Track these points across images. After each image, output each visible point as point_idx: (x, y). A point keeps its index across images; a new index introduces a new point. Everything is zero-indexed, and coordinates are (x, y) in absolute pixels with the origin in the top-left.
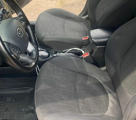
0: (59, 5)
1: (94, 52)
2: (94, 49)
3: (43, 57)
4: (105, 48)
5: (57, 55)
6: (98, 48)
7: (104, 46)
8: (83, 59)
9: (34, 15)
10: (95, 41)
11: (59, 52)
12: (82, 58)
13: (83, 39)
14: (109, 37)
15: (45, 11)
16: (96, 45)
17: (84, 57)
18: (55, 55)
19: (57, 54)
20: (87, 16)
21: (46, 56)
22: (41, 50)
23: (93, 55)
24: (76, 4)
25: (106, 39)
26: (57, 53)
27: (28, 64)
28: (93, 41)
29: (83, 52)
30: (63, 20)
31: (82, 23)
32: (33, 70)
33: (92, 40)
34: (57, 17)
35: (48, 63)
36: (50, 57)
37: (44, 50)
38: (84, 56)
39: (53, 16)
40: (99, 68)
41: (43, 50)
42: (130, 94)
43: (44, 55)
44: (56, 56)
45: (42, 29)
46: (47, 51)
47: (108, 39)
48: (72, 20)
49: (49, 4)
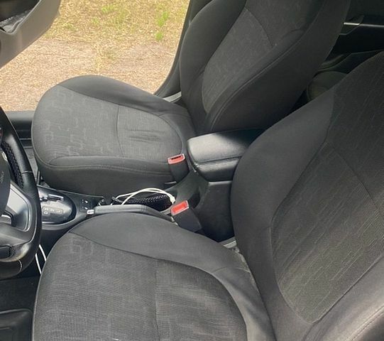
0: (101, 61)
1: (203, 198)
2: (200, 189)
3: (55, 219)
4: (230, 185)
5: (97, 212)
6: (212, 186)
7: (228, 182)
8: (170, 221)
9: (30, 91)
10: (203, 168)
11: (103, 201)
12: (170, 215)
13: (170, 162)
14: (239, 157)
15: (60, 84)
16: (206, 179)
17: (173, 214)
18: (91, 212)
19: (97, 208)
20: (179, 95)
21: (64, 215)
22: (49, 199)
23: (198, 207)
24: (148, 58)
25: (232, 164)
26: (97, 205)
27: (10, 251)
28: (197, 169)
29: (172, 199)
30: (112, 107)
31: (166, 116)
32: (24, 269)
33: (195, 167)
34: (94, 101)
35: (70, 238)
36: (78, 216)
37: (60, 199)
38: (174, 212)
39: (85, 99)
40: (218, 241)
41: (55, 199)
42: (304, 318)
43: (59, 212)
44: (96, 215)
45: (53, 136)
46: (68, 200)
47: (238, 162)
48: (137, 107)
49: (73, 58)
